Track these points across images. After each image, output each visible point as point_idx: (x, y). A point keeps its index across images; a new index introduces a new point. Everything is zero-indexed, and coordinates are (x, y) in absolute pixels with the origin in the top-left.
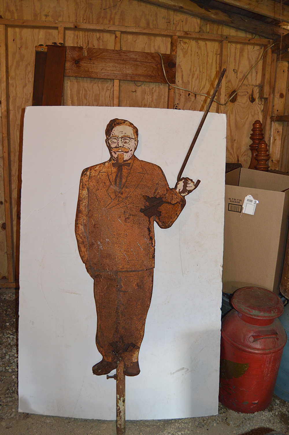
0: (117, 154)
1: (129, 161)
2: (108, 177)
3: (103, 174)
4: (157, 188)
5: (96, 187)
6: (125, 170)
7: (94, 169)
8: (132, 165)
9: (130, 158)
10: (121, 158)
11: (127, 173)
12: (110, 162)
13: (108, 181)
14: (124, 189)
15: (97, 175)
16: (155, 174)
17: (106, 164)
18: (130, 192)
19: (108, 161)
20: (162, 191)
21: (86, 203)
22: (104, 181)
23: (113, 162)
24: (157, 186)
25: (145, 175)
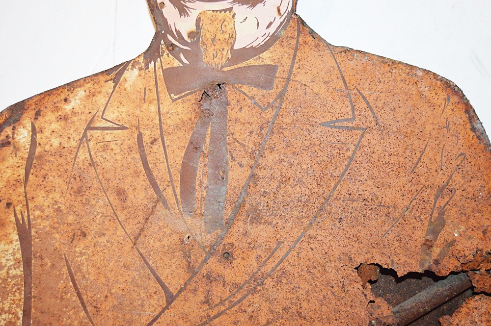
0: (194, 15)
1: (265, 55)
2: (138, 156)
3: (108, 138)
4: (442, 214)
5: (71, 218)
6: (245, 109)
7: (57, 109)
8: (289, 79)
9: (274, 38)
10: (220, 36)
11: (255, 127)
12: (151, 66)
13: (142, 181)
14: (239, 226)
15: (74, 144)
16: (429, 128)
17: (126, 74)
18: (279, 243)
19: (141, 60)
20: (469, 233)
21: (15, 314)
22: (115, 183)
23: (168, 60)
24: (442, 202)
25: (367, 136)
